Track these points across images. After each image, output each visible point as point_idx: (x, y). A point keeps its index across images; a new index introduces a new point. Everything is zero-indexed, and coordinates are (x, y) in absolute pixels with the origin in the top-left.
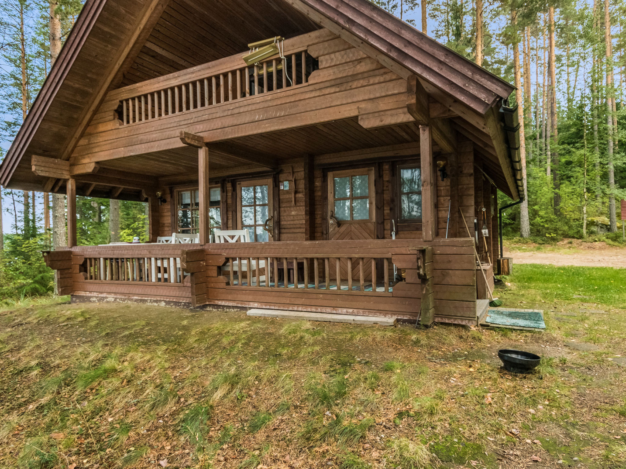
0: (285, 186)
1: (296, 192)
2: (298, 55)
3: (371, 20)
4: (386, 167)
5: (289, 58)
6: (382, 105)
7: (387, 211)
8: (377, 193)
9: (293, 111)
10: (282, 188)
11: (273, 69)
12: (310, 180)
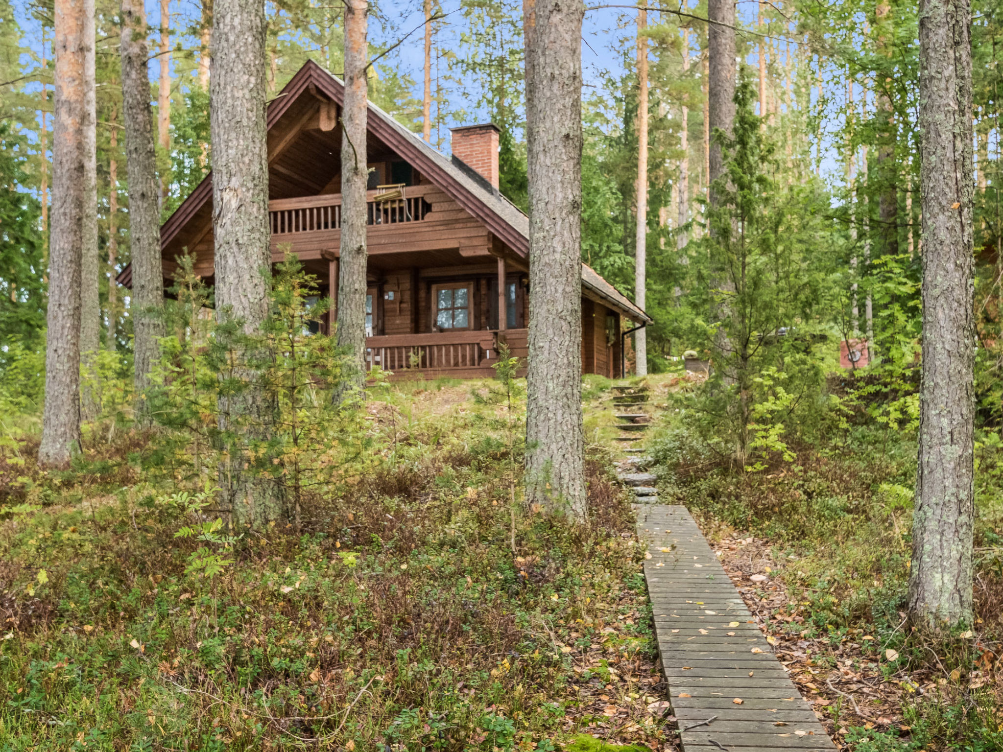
0: (390, 296)
1: (401, 302)
2: (416, 200)
3: (467, 198)
4: (483, 282)
5: (409, 200)
6: (475, 242)
7: (483, 320)
8: (475, 304)
9: (413, 239)
10: (386, 297)
11: (396, 205)
12: (415, 291)
